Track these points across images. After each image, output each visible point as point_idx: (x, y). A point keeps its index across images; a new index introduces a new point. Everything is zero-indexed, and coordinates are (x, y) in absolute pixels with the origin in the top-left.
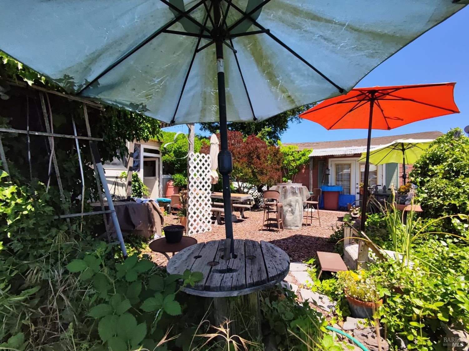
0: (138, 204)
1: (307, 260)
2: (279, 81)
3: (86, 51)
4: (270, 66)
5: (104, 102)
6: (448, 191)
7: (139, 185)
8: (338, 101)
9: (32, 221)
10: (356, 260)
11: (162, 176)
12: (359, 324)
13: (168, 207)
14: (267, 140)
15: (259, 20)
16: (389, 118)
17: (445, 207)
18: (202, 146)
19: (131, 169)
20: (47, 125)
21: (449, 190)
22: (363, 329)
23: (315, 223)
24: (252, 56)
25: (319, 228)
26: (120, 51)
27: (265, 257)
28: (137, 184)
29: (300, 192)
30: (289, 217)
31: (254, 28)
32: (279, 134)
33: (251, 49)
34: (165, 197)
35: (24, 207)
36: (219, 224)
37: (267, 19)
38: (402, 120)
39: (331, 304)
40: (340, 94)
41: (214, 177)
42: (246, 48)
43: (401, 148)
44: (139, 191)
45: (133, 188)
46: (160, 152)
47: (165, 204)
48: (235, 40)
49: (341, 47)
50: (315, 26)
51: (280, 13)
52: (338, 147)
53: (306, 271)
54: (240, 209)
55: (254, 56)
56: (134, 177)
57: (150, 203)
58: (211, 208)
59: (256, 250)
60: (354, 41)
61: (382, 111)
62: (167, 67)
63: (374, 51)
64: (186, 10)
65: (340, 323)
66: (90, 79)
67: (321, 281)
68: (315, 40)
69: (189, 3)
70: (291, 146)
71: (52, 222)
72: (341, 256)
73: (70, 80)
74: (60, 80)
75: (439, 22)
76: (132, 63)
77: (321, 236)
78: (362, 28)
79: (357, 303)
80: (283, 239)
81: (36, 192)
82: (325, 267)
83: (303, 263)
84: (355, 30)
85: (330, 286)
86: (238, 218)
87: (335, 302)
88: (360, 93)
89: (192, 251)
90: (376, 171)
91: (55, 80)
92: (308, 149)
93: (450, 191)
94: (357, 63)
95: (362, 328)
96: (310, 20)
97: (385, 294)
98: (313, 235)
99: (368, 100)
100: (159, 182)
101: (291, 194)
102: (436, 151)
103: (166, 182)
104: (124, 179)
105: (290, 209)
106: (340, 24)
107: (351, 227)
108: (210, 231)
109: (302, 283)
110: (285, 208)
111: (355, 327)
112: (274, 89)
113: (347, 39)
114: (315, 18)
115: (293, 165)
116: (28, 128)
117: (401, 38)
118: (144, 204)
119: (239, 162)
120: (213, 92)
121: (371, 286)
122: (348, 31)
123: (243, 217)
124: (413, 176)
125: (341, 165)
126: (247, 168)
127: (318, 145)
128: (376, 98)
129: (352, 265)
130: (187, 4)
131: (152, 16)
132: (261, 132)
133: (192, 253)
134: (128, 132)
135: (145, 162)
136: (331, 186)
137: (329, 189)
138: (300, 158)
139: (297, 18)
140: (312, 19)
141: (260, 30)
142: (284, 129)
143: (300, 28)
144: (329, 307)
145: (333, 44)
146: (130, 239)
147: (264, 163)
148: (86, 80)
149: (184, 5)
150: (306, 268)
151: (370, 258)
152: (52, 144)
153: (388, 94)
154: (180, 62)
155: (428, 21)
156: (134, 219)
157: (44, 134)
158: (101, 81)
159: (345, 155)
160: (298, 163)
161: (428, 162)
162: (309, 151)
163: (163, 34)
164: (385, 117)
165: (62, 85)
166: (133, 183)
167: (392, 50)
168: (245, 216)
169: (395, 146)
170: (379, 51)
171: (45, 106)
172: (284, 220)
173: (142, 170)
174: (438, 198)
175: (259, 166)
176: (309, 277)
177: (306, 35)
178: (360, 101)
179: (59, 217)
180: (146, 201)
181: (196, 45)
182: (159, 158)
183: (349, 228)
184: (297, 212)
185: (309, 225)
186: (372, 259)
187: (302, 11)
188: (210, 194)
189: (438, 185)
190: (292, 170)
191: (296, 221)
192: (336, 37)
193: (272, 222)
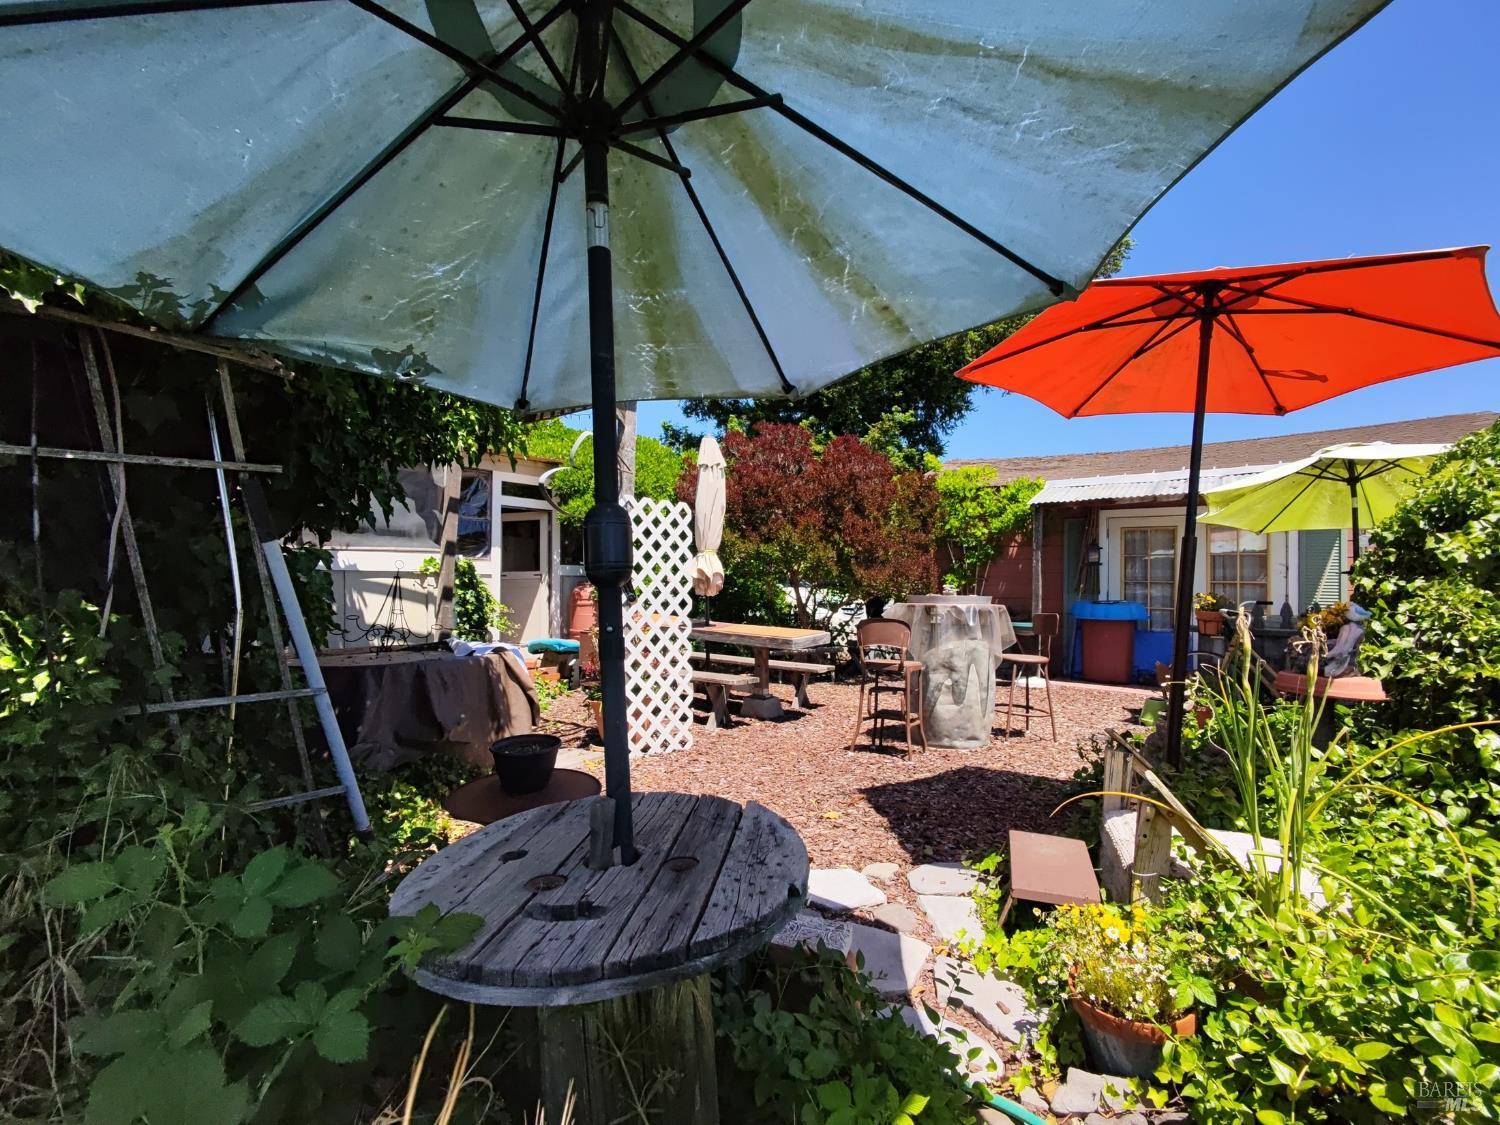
0: (457, 662)
1: (977, 859)
2: (843, 258)
3: (189, 202)
4: (803, 211)
5: (288, 350)
6: (1475, 632)
7: (478, 598)
8: (1090, 321)
9: (40, 727)
10: (1130, 867)
11: (559, 570)
12: (1108, 1097)
13: (571, 669)
14: (900, 448)
15: (743, 66)
16: (1275, 373)
17: (1464, 688)
18: (683, 472)
19: (451, 549)
20: (104, 428)
21: (1482, 626)
22: (1119, 1116)
23: (1038, 727)
24: (741, 184)
25: (1049, 744)
26: (303, 194)
27: (729, 863)
28: (470, 596)
29: (983, 627)
30: (944, 707)
31: (729, 93)
32: (939, 431)
33: (734, 163)
34: (568, 636)
35: (21, 681)
36: (721, 724)
37: (766, 60)
38: (1324, 379)
39: (1031, 1017)
40: (1056, 299)
41: (710, 575)
42: (719, 160)
43: (1346, 475)
44: (476, 617)
45: (458, 609)
46: (554, 493)
47: (561, 658)
48: (678, 135)
49: (1024, 132)
50: (923, 69)
51: (801, 37)
52: (1133, 470)
53: (970, 894)
54: (795, 678)
55: (749, 185)
56: (460, 573)
57: (495, 658)
58: (691, 673)
59: (714, 839)
60: (1064, 108)
61: (1250, 351)
62: (469, 232)
63: (1137, 146)
64: (501, 50)
65: (1047, 1088)
66: (228, 284)
67: (1009, 934)
68: (934, 115)
69: (503, 29)
70: (972, 470)
71: (117, 723)
72: (1090, 851)
73: (159, 290)
74: (130, 291)
75: (1341, 33)
76: (352, 225)
77: (1048, 774)
78: (1082, 64)
79: (1103, 1023)
80: (917, 783)
81: (66, 634)
82: (1024, 884)
83: (963, 867)
84: (1058, 75)
85: (1034, 955)
86: (785, 707)
87: (1046, 1010)
88: (1156, 293)
89: (507, 834)
90: (1266, 551)
91: (113, 290)
92: (1028, 478)
93: (1487, 633)
94: (1089, 189)
95: (1117, 1109)
96: (900, 52)
97: (1195, 999)
98: (1022, 771)
99: (1195, 316)
100: (550, 586)
101: (951, 631)
102: (1450, 489)
103: (572, 589)
104: (431, 580)
105: (949, 682)
106: (1002, 56)
107: (1128, 752)
108: (687, 747)
109: (946, 936)
110: (937, 678)
111: (1096, 1104)
112: (830, 284)
113: (1038, 104)
114: (917, 43)
115: (979, 533)
116: (34, 439)
117: (1221, 94)
118: (477, 659)
119: (795, 525)
120: (635, 303)
121: (1150, 966)
122: (1034, 77)
123: (805, 703)
124: (1369, 575)
125: (1144, 531)
126: (821, 546)
127: (1063, 465)
128: (1226, 308)
129: (1115, 885)
130: (499, 31)
131: (387, 77)
132: (878, 424)
133: (507, 840)
134: (399, 440)
135: (506, 526)
136: (1108, 603)
137: (1101, 613)
138: (1002, 511)
139: (858, 48)
140: (907, 49)
141: (750, 97)
142: (956, 415)
143: (876, 82)
144: (1020, 1026)
145: (997, 123)
146: (427, 769)
147: (878, 526)
148: (216, 289)
149: (490, 33)
150: (972, 884)
151: (1179, 862)
152: (118, 486)
153: (1260, 292)
154: (508, 214)
155: (1300, 30)
156: (441, 708)
157: (93, 456)
158: (266, 286)
159: (1155, 497)
160: (996, 524)
161: (1422, 524)
162: (1034, 487)
163: (435, 131)
164: (1262, 373)
165: (137, 304)
166: (460, 592)
167: (1200, 142)
168: (812, 701)
169: (1322, 469)
170: (1156, 145)
171: (95, 371)
172: (929, 716)
173: (496, 551)
174: (1442, 657)
175: (861, 536)
176: (974, 917)
177: (900, 103)
178: (1171, 318)
179: (143, 710)
180: (486, 649)
181: (554, 157)
182: (549, 513)
183: (1121, 754)
184: (973, 693)
185: (1018, 733)
186: (1186, 864)
187: (869, 23)
188: (689, 630)
189: (1444, 609)
190: (975, 548)
191: (969, 721)
192: (1001, 100)
193: (888, 722)
